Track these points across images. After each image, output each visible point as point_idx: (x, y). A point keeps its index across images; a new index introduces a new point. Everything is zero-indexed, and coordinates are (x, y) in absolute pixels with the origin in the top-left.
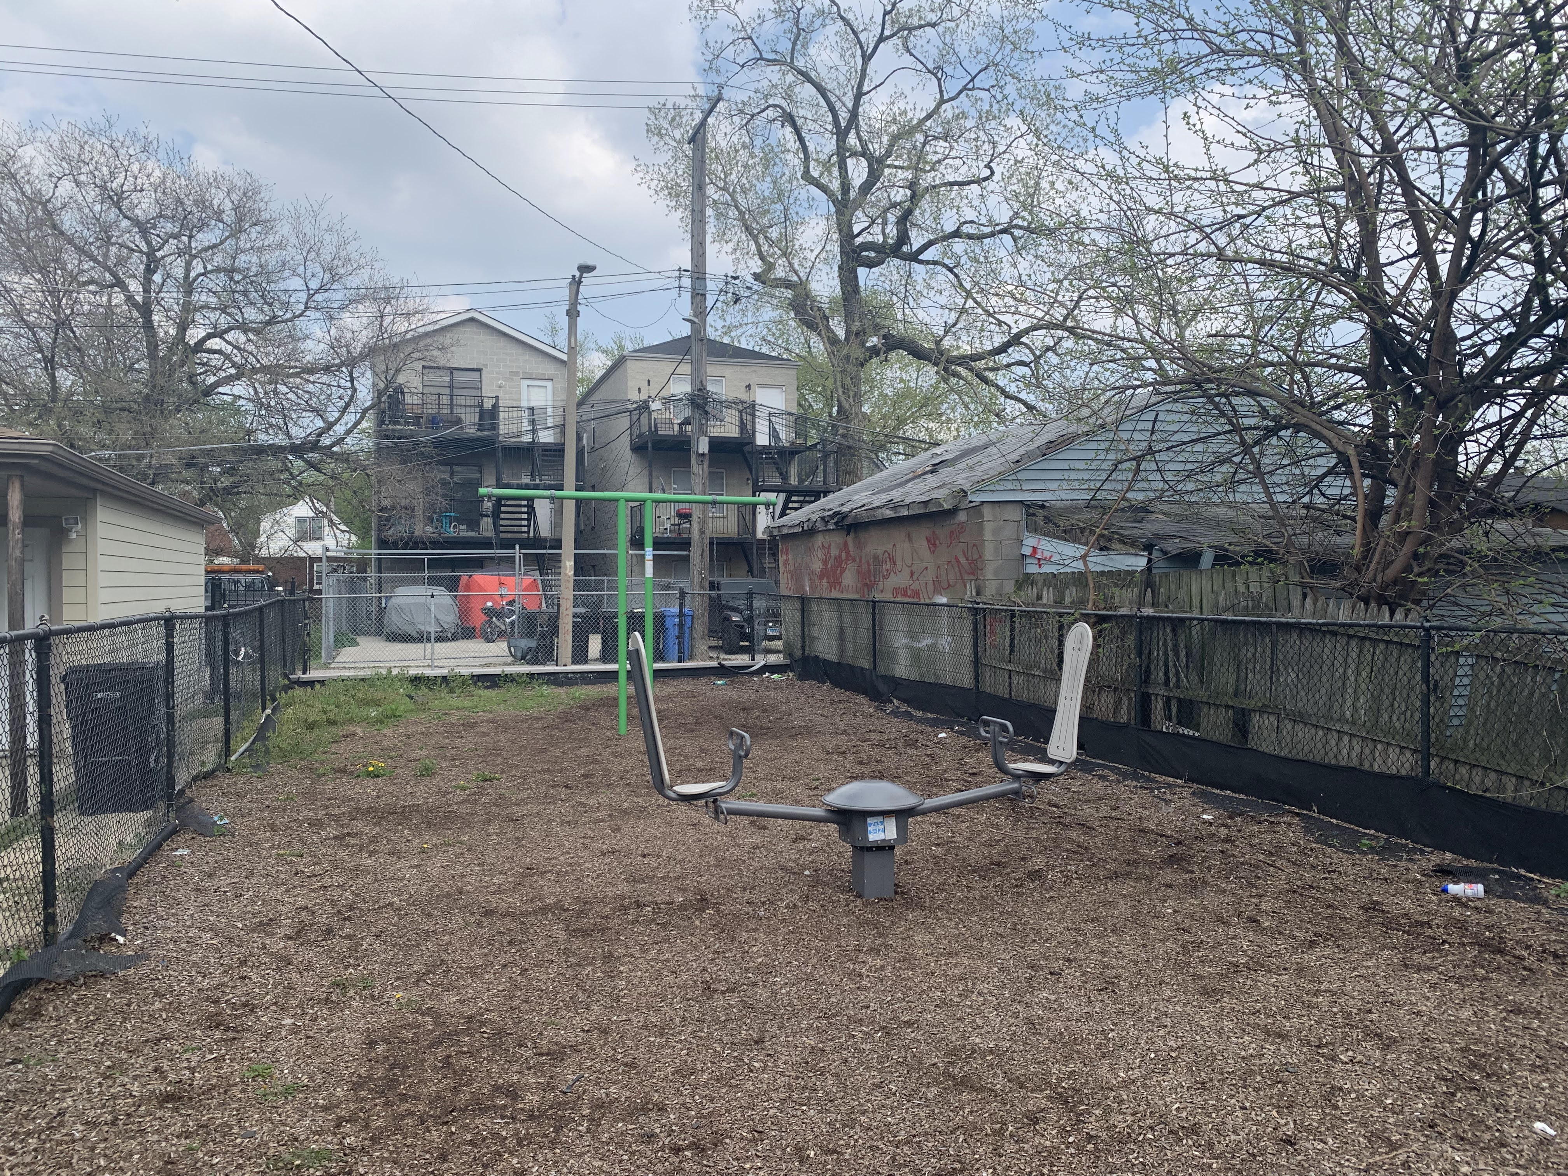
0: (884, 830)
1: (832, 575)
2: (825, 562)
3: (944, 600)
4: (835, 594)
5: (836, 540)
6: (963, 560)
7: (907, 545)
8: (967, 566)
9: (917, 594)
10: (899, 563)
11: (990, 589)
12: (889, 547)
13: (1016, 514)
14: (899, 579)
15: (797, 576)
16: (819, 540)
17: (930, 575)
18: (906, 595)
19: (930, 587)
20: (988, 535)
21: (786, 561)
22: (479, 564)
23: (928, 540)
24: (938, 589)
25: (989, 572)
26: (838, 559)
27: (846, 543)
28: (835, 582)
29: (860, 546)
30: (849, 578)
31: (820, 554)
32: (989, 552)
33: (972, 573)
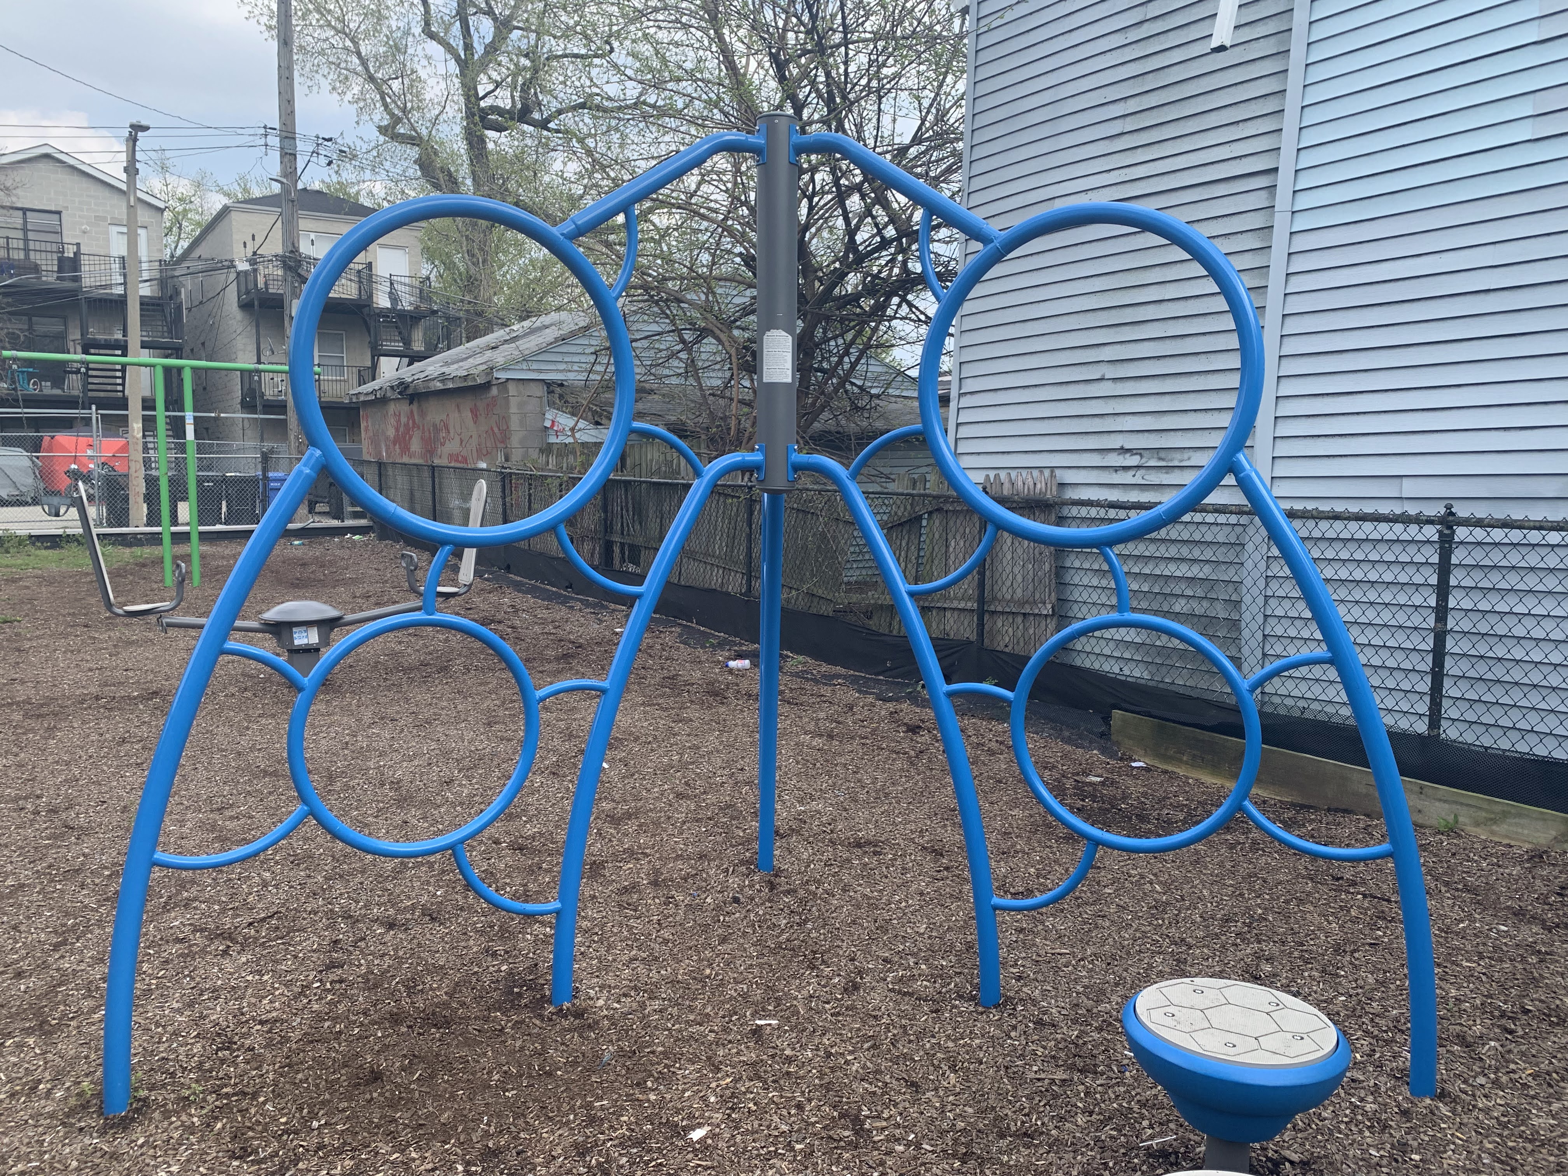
0: (307, 637)
1: (402, 441)
2: (397, 430)
3: (483, 465)
4: (405, 460)
5: (404, 408)
6: (496, 430)
7: (457, 415)
8: (499, 435)
9: (465, 460)
10: (452, 431)
11: (516, 456)
12: (444, 417)
13: (539, 391)
14: (452, 446)
15: (375, 441)
16: (392, 408)
17: (474, 442)
18: (457, 461)
19: (475, 454)
20: (513, 409)
21: (367, 427)
22: (66, 424)
23: (471, 411)
24: (481, 456)
25: (515, 441)
26: (406, 425)
27: (412, 412)
28: (406, 449)
29: (423, 414)
30: (416, 445)
31: (393, 421)
32: (514, 423)
33: (502, 442)
